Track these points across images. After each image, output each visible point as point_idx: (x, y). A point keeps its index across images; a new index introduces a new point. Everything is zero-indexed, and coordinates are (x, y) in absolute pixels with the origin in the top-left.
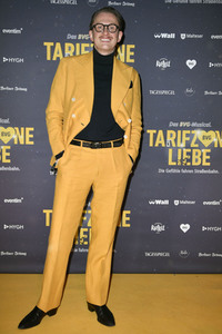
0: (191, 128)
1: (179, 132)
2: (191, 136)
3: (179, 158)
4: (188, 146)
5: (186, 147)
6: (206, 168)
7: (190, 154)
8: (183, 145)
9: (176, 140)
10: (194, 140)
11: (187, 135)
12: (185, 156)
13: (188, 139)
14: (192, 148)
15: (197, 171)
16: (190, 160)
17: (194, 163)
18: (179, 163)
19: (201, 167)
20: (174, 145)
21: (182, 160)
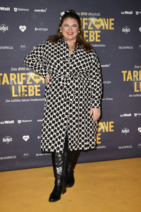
0: (26, 72)
1: (18, 74)
2: (26, 77)
3: (20, 92)
4: (25, 83)
5: (24, 85)
6: (38, 97)
7: (27, 89)
8: (22, 83)
9: (16, 80)
10: (29, 79)
11: (24, 76)
12: (23, 90)
13: (25, 79)
14: (28, 85)
15: (32, 100)
16: (27, 93)
17: (30, 95)
18: (20, 95)
19: (34, 97)
20: (15, 83)
21: (21, 93)
